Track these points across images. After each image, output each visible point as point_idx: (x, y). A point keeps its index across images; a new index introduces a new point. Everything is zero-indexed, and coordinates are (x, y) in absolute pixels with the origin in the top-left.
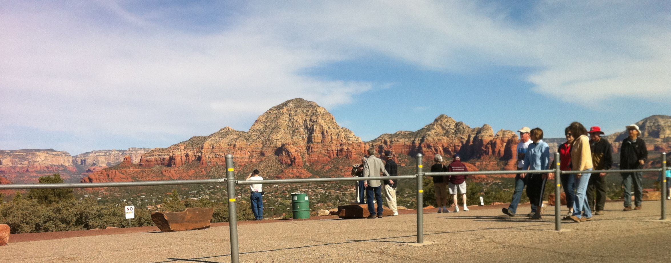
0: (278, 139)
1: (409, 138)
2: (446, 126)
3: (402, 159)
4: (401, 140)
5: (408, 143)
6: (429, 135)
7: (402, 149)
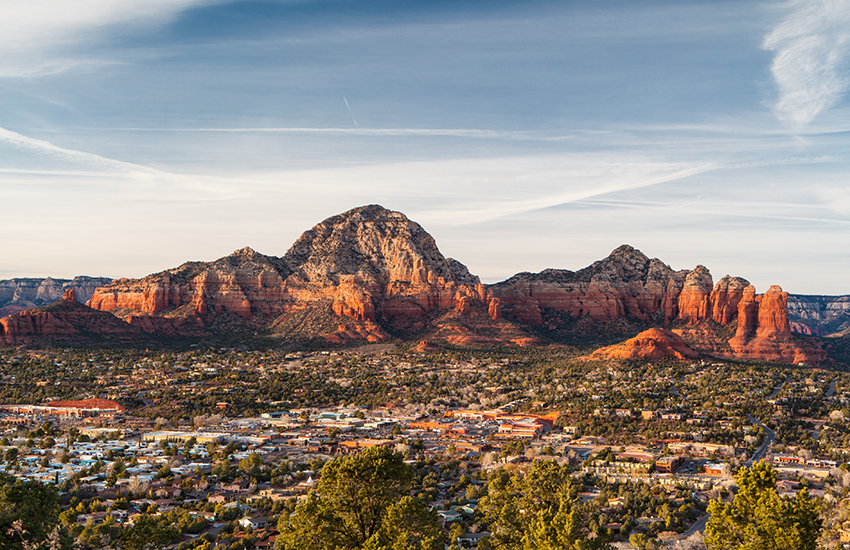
1: (565, 282)
2: (631, 264)
3: (551, 317)
4: (550, 285)
5: (563, 290)
6: (600, 278)
7: (551, 300)
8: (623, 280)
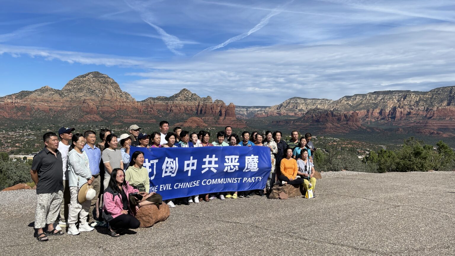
0: (82, 96)
1: (165, 101)
2: (187, 95)
3: (160, 113)
4: (160, 102)
5: (164, 104)
6: (176, 100)
7: (160, 107)
8: (184, 101)
